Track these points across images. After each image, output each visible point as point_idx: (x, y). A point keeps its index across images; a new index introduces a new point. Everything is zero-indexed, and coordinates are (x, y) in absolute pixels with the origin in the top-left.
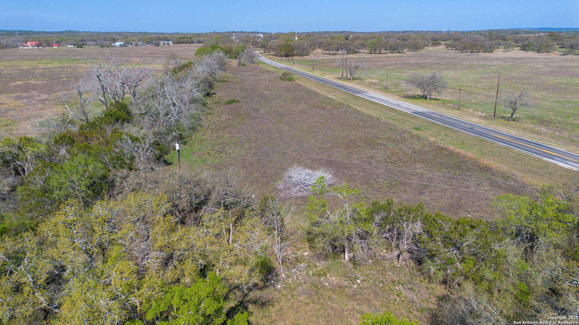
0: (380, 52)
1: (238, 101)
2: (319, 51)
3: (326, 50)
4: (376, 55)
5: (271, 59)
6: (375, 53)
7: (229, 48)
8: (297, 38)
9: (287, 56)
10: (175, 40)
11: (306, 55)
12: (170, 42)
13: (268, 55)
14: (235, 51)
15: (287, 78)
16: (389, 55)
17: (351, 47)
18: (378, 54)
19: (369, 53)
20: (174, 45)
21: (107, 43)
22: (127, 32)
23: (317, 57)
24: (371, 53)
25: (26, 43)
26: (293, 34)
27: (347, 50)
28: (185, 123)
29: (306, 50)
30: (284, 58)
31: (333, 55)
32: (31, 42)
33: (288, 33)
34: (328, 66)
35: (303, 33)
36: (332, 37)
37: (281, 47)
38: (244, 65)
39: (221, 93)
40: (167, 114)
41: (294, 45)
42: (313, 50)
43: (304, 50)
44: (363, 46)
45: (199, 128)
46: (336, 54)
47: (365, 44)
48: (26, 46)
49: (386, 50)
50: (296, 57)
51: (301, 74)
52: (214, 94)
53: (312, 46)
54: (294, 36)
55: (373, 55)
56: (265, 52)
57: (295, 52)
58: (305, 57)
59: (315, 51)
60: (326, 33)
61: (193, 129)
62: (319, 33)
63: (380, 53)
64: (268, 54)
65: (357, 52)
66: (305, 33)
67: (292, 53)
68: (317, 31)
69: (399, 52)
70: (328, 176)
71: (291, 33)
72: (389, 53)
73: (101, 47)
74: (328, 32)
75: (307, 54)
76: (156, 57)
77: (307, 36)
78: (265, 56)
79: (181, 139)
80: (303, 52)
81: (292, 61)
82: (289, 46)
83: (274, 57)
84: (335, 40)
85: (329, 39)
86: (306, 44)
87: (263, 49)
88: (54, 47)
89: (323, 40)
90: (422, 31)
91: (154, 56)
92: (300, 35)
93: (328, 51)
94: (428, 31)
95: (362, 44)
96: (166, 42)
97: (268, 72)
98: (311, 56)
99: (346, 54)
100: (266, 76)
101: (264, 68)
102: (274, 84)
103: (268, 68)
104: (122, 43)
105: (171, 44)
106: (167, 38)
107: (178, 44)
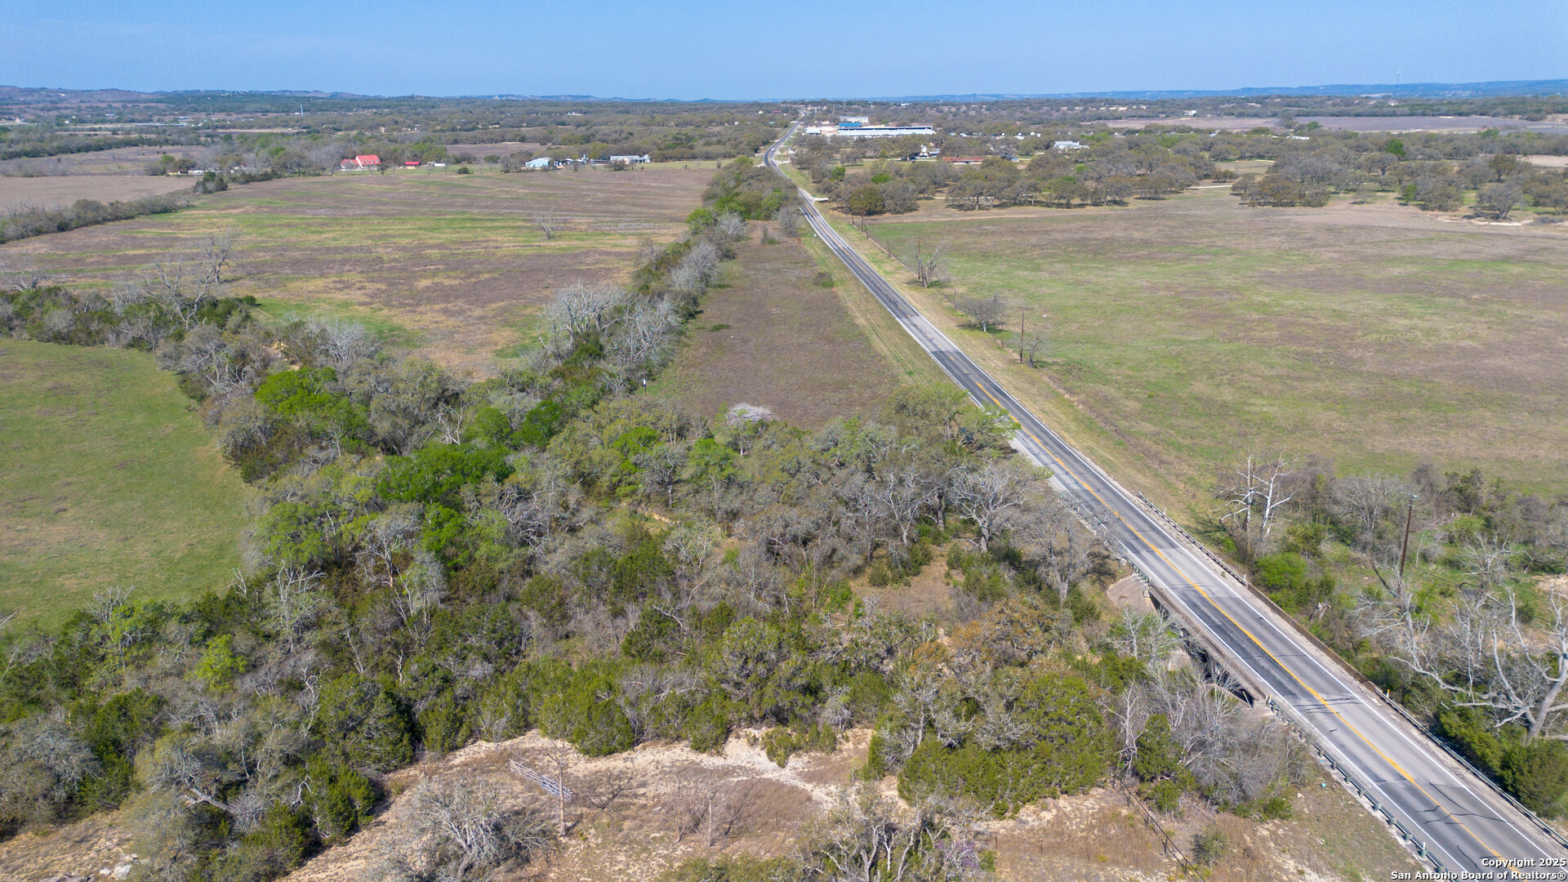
1: (728, 327)
4: (1056, 212)
9: (868, 213)
10: (656, 152)
11: (910, 210)
12: (646, 157)
13: (835, 209)
14: (767, 205)
15: (822, 281)
16: (1087, 210)
20: (657, 165)
23: (930, 215)
25: (354, 158)
28: (655, 359)
29: (911, 199)
31: (968, 208)
32: (365, 157)
37: (856, 196)
38: (772, 242)
39: (711, 312)
40: (638, 349)
41: (885, 191)
45: (670, 364)
50: (885, 215)
51: (857, 269)
52: (701, 312)
56: (828, 201)
57: (888, 205)
58: (906, 214)
61: (664, 365)
64: (832, 205)
67: (883, 206)
70: (767, 412)
76: (618, 213)
78: (823, 211)
79: (650, 376)
83: (842, 215)
86: (911, 188)
87: (825, 194)
88: (408, 168)
91: (614, 208)
96: (637, 157)
97: (808, 261)
98: (921, 212)
99: (995, 206)
100: (797, 272)
101: (806, 252)
102: (797, 293)
103: (813, 250)
104: (544, 161)
105: (648, 161)
106: (638, 148)
107: (662, 161)
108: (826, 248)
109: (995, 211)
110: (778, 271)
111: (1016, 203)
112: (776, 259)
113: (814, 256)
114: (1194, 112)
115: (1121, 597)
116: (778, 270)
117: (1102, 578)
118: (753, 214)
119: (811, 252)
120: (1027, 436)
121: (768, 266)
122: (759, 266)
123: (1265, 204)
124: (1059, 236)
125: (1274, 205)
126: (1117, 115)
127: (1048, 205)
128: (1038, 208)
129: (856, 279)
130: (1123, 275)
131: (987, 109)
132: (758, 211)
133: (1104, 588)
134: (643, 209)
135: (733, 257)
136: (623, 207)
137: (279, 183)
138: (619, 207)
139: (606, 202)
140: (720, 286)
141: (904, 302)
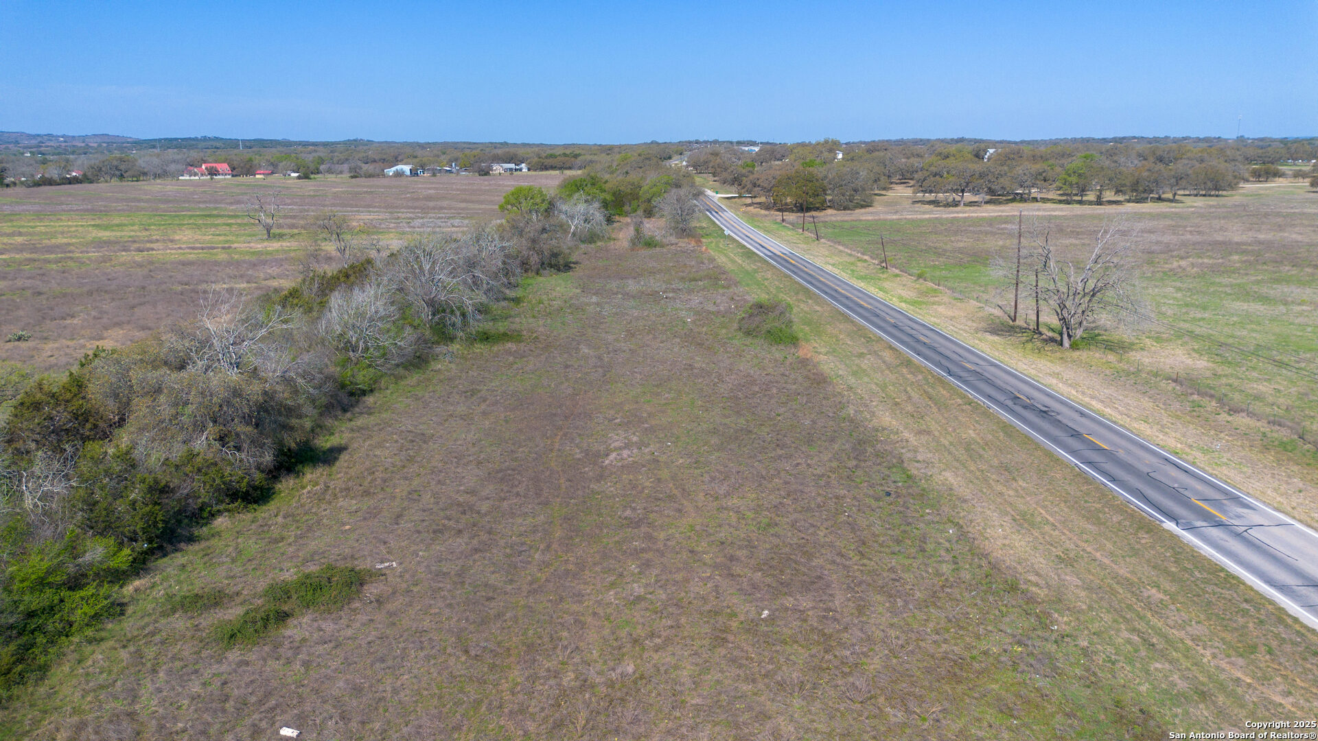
0: (1099, 197)
2: (902, 192)
3: (925, 192)
4: (1087, 210)
5: (751, 218)
6: (1080, 202)
7: (633, 184)
8: (840, 156)
9: (802, 208)
10: (545, 160)
11: (862, 207)
12: (522, 165)
13: (748, 205)
14: (648, 196)
15: (766, 327)
16: (1131, 207)
17: (1005, 181)
18: (1090, 203)
19: (1060, 202)
20: (532, 173)
21: (369, 168)
22: (464, 143)
23: (896, 212)
24: (1068, 203)
25: (200, 167)
26: (832, 146)
27: (991, 191)
29: (864, 190)
30: (791, 217)
31: (947, 205)
33: (818, 144)
34: (939, 253)
35: (861, 143)
36: (940, 154)
37: (787, 181)
38: (650, 244)
41: (826, 177)
42: (884, 189)
43: (856, 191)
44: (1043, 179)
46: (955, 204)
47: (1050, 174)
48: (195, 174)
49: (1118, 192)
50: (830, 211)
51: (835, 295)
53: (882, 178)
54: (831, 150)
55: (1077, 209)
56: (740, 197)
57: (829, 198)
58: (857, 211)
59: (890, 194)
60: (916, 142)
62: (900, 142)
63: (1099, 202)
64: (749, 201)
65: (1023, 199)
66: (864, 143)
67: (820, 198)
68: (894, 138)
69: (1160, 199)
71: (826, 142)
72: (1129, 201)
73: (352, 177)
74: (921, 140)
75: (866, 205)
77: (869, 151)
78: (736, 210)
80: (856, 198)
81: (812, 226)
82: (810, 179)
83: (763, 212)
84: (951, 162)
85: (929, 159)
86: (863, 174)
87: (734, 188)
88: (257, 176)
89: (916, 162)
90: (1167, 138)
92: (849, 148)
93: (931, 192)
94: (1184, 139)
95: (1040, 174)
96: (512, 166)
97: (717, 277)
98: (878, 208)
99: (986, 203)
100: (696, 300)
101: (712, 260)
102: (699, 362)
103: (725, 259)
104: (407, 169)
105: (525, 170)
106: (516, 155)
107: (542, 170)
108: (749, 254)
109: (990, 207)
110: (654, 296)
112: (652, 273)
113: (729, 266)
116: (654, 294)
118: (627, 208)
119: (721, 260)
121: (632, 286)
122: (613, 285)
129: (847, 319)
132: (635, 203)
134: (471, 206)
135: (567, 267)
136: (445, 203)
137: (86, 186)
138: (439, 203)
139: (429, 198)
140: (486, 337)
141: (1143, 447)
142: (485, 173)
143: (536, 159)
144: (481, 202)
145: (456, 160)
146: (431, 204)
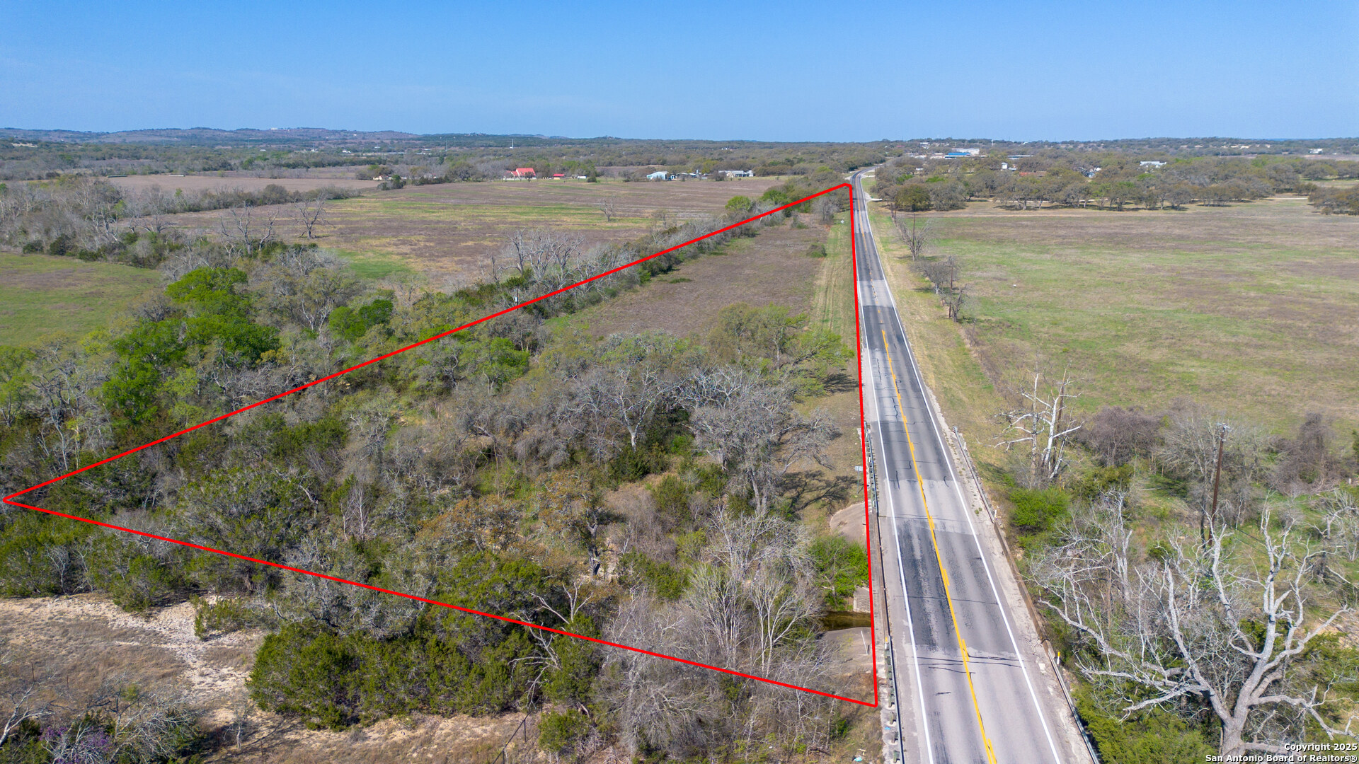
6: (1111, 209)
9: (914, 209)
11: (953, 209)
12: (750, 172)
18: (1116, 210)
20: (756, 178)
21: (637, 173)
25: (515, 170)
29: (957, 198)
30: (899, 214)
31: (1017, 209)
32: (524, 169)
37: (904, 192)
41: (931, 190)
43: (950, 199)
48: (512, 177)
50: (930, 212)
52: (677, 270)
55: (1098, 213)
56: (884, 201)
58: (949, 212)
67: (923, 204)
78: (873, 210)
80: (950, 204)
82: (918, 192)
83: (889, 211)
88: (555, 178)
96: (741, 172)
97: (820, 240)
98: (967, 210)
99: (1044, 208)
101: (826, 235)
104: (663, 174)
105: (751, 175)
106: (745, 164)
107: (764, 175)
109: (1043, 211)
110: (784, 246)
111: (1068, 204)
112: (791, 239)
114: (1320, 150)
115: (841, 523)
117: (835, 502)
120: (887, 374)
121: (778, 243)
122: (771, 242)
123: (1341, 212)
124: (1091, 231)
125: (1351, 213)
126: (1236, 152)
127: (1100, 209)
128: (1089, 211)
130: (1135, 259)
131: (1105, 147)
133: (831, 513)
134: (710, 205)
135: (753, 235)
136: (694, 203)
137: (446, 185)
138: (691, 203)
139: (684, 199)
140: (715, 254)
141: (879, 270)
142: (721, 178)
143: (761, 167)
144: (716, 203)
145: (699, 167)
146: (686, 203)
